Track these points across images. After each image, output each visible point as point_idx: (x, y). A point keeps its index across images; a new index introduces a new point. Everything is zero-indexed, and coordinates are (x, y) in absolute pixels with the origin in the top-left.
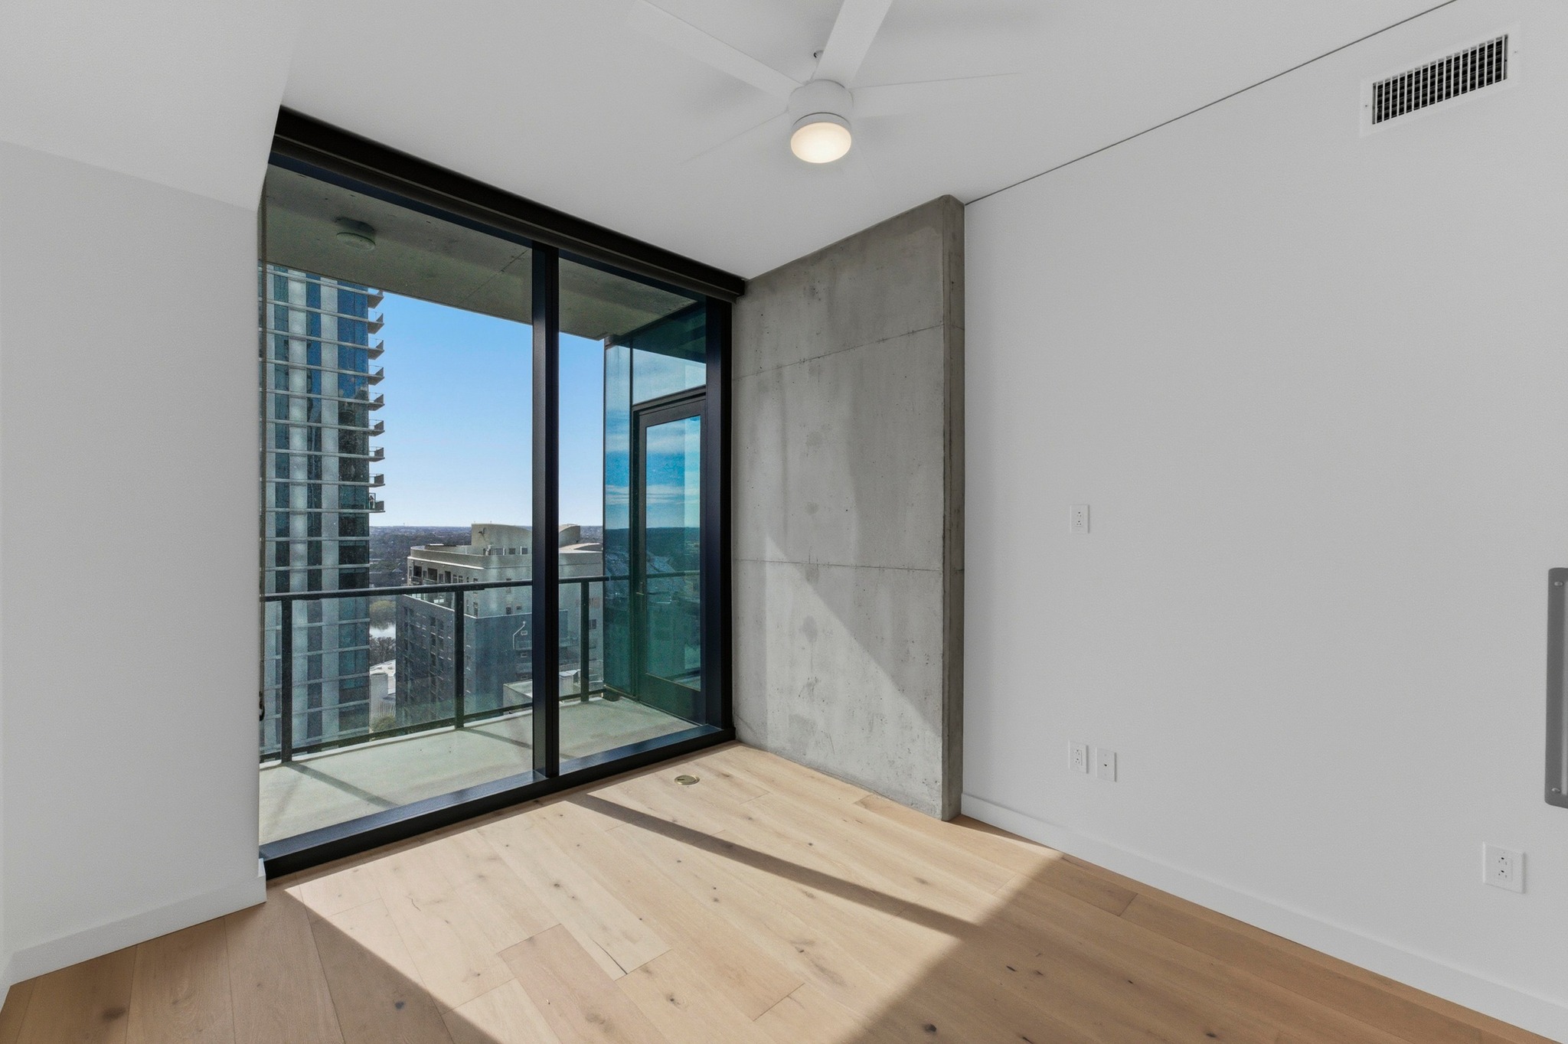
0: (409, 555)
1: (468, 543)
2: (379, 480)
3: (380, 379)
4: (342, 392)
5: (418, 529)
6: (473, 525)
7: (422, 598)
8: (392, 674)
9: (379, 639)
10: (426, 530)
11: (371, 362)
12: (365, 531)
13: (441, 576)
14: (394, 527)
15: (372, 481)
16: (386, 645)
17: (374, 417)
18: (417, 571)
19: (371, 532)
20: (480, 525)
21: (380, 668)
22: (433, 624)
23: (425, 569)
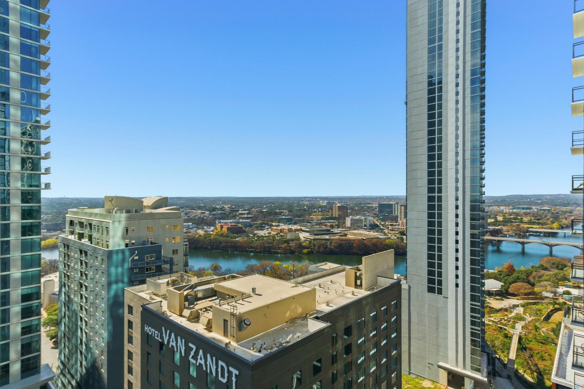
0: (67, 213)
1: (103, 206)
2: (48, 171)
3: (49, 111)
4: (24, 118)
5: (73, 199)
6: (105, 197)
7: (75, 238)
8: (57, 280)
9: (49, 260)
10: (77, 199)
11: (42, 101)
12: (39, 201)
13: (86, 225)
14: (59, 198)
15: (43, 171)
16: (53, 264)
17: (44, 134)
18: (72, 223)
19: (42, 201)
20: (110, 197)
21: (50, 277)
22: (81, 253)
23: (76, 221)
